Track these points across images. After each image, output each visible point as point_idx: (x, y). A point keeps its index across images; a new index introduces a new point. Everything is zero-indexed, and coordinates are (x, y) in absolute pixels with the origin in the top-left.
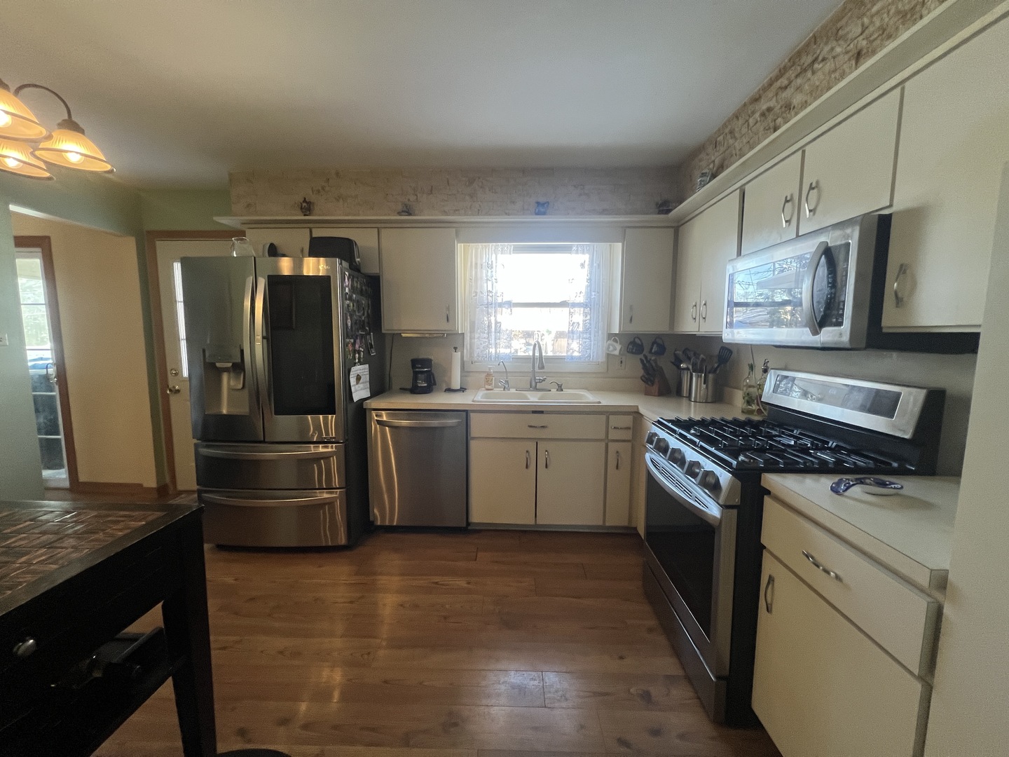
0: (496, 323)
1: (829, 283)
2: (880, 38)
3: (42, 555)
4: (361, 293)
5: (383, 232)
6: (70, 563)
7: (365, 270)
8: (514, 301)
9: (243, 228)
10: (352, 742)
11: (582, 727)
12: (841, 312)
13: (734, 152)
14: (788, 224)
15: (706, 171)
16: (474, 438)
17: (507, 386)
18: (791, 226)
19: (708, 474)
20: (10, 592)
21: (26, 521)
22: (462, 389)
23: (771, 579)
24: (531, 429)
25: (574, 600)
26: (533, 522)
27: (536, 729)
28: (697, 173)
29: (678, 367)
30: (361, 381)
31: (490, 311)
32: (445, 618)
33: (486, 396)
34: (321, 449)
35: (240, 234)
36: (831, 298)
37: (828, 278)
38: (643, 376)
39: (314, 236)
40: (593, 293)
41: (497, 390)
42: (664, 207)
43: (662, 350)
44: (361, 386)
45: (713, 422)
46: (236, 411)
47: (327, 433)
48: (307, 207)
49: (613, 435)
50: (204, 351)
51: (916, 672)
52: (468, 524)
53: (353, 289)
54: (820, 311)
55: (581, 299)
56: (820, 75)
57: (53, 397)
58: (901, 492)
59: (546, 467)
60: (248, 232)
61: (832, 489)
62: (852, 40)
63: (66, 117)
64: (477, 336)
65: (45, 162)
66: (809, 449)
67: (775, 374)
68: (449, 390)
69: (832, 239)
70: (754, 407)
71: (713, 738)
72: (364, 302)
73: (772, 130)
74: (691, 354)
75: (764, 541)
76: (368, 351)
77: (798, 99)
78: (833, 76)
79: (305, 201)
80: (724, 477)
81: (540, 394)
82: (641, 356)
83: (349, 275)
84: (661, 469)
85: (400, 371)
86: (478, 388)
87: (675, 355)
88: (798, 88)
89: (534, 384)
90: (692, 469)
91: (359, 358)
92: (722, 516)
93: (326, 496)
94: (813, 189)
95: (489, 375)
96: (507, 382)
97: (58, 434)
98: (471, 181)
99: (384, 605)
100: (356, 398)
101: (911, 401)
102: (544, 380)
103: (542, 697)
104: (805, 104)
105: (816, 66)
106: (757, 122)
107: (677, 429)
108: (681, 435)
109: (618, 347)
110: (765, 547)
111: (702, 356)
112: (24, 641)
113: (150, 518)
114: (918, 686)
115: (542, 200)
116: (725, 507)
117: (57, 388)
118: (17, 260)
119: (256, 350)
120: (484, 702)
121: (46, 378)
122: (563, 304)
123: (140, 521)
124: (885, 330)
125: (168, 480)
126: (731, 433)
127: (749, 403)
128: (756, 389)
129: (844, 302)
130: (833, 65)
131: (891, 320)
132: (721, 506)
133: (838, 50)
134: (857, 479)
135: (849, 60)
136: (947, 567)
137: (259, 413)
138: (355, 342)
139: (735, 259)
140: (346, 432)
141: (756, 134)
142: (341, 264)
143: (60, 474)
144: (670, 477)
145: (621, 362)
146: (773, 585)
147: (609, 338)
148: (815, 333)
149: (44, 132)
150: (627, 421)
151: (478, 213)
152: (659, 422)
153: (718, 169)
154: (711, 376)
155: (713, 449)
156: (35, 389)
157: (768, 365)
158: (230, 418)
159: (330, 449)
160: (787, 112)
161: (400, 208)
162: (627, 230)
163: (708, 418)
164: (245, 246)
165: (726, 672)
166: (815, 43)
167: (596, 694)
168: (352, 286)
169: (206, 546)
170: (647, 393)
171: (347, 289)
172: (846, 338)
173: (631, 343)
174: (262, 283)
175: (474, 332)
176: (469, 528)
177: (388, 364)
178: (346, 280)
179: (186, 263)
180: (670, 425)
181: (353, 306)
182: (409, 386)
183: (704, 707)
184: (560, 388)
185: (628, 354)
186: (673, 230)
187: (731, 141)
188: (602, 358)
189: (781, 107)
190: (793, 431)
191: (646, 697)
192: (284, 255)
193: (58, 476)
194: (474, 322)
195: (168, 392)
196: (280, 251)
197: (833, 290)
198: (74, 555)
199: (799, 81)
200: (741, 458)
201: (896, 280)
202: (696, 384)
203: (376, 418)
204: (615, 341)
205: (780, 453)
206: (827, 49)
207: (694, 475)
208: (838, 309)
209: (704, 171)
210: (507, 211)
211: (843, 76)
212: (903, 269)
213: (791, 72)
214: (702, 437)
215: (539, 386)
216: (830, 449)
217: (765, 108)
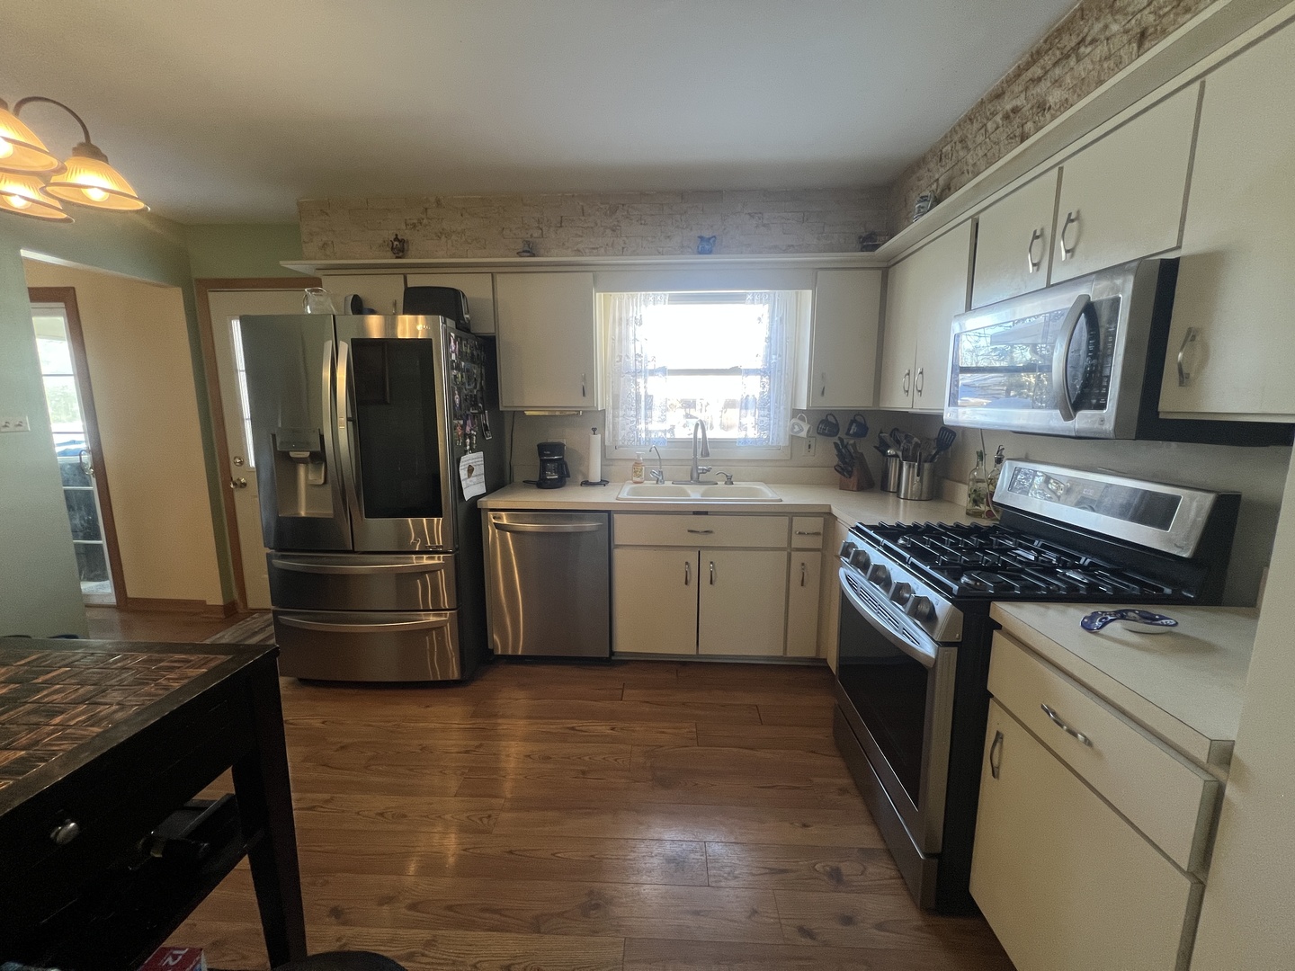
0: (646, 396)
1: (1089, 351)
2: (1174, 11)
3: (82, 713)
4: (472, 359)
5: (499, 278)
6: (117, 725)
7: (476, 329)
8: (670, 367)
9: (319, 274)
10: (470, 925)
11: (755, 912)
12: (1104, 391)
13: (965, 168)
14: (1035, 268)
15: (927, 193)
16: (618, 546)
17: (660, 478)
18: (1039, 272)
19: (920, 600)
20: (43, 764)
21: (60, 667)
22: (603, 482)
23: (999, 736)
24: (693, 534)
25: (746, 751)
26: (694, 652)
27: (697, 913)
28: (914, 196)
29: (884, 453)
30: (474, 473)
31: (638, 380)
32: (584, 773)
33: (634, 492)
34: (425, 561)
35: (314, 283)
36: (1091, 372)
37: (1088, 344)
38: (838, 465)
39: (409, 286)
40: (774, 357)
41: (647, 484)
42: (869, 242)
43: (863, 431)
44: (474, 479)
45: (929, 529)
46: (318, 512)
47: (432, 540)
48: (399, 247)
49: (797, 542)
50: (274, 436)
51: (1185, 867)
52: (612, 653)
53: (461, 355)
54: (1075, 389)
55: (758, 364)
56: (1087, 63)
57: (89, 492)
58: (1175, 629)
59: (711, 583)
60: (325, 280)
61: (1084, 625)
62: (1134, 14)
63: (83, 140)
64: (621, 413)
65: (61, 200)
66: (1055, 567)
67: (1010, 466)
68: (586, 483)
69: (1096, 291)
70: (983, 508)
71: (918, 929)
72: (475, 371)
73: (1018, 139)
74: (901, 437)
75: (991, 687)
76: (482, 436)
77: (1055, 97)
78: (1105, 65)
79: (396, 239)
80: (942, 605)
81: (704, 488)
82: (836, 439)
83: (456, 337)
84: (859, 589)
85: (523, 460)
86: (624, 480)
87: (880, 438)
88: (1056, 81)
89: (695, 475)
90: (899, 594)
91: (471, 444)
92: (937, 656)
93: (432, 619)
94: (1072, 221)
95: (637, 464)
96: (661, 473)
97: (99, 538)
98: (613, 210)
99: (508, 756)
100: (468, 495)
101: (1193, 508)
102: (708, 471)
103: (705, 873)
104: (1066, 104)
105: (1082, 49)
106: (997, 128)
107: (881, 539)
108: (886, 547)
109: (806, 427)
110: (992, 696)
111: (916, 439)
112: (64, 824)
113: (213, 664)
114: (1186, 884)
115: (707, 234)
116: (942, 644)
117: (94, 480)
118: (33, 319)
119: (340, 434)
120: (634, 879)
121: (80, 468)
122: (735, 371)
123: (199, 667)
124: (1161, 416)
125: (236, 596)
126: (952, 545)
127: (976, 502)
128: (985, 485)
129: (1109, 377)
130: (1106, 48)
131: (1172, 402)
132: (936, 642)
133: (1115, 28)
134: (1116, 613)
135: (1130, 42)
136: (1233, 738)
137: (346, 516)
138: (465, 423)
139: (963, 314)
140: (456, 540)
141: (997, 143)
142: (445, 323)
143: (103, 587)
144: (871, 601)
145: (810, 446)
146: (1002, 743)
147: (793, 416)
148: (1068, 417)
149: (56, 163)
150: (817, 524)
151: (623, 252)
152: (857, 528)
153: (943, 191)
154: (927, 466)
155: (927, 569)
156: (66, 483)
157: (1003, 454)
158: (309, 522)
159: (437, 560)
160: (1040, 114)
161: (520, 247)
162: (819, 272)
163: (922, 523)
164: (322, 299)
165: (939, 849)
166: (1082, 19)
167: (773, 871)
168: (459, 350)
169: (282, 681)
170: (843, 487)
171: (453, 355)
172: (1109, 426)
173: (822, 422)
174: (344, 348)
175: (618, 408)
176: (613, 658)
177: (508, 450)
178: (452, 343)
179: (247, 323)
180: (872, 533)
181: (462, 377)
182: (536, 478)
183: (908, 889)
184: (729, 481)
185: (819, 437)
186: (880, 272)
187: (962, 153)
188: (783, 441)
189: (1032, 108)
190: (1033, 542)
191: (836, 876)
192: (373, 312)
193: (101, 590)
194: (618, 396)
195: (232, 486)
196: (366, 306)
197: (1094, 361)
198: (120, 716)
199: (1057, 71)
200: (964, 579)
201: (1181, 349)
202: (907, 477)
203: (494, 521)
204: (802, 419)
205: (1015, 574)
206: (1098, 26)
207: (903, 601)
208: (1100, 387)
209: (924, 194)
210: (661, 250)
211: (1119, 65)
212: (1192, 336)
213: (1046, 58)
214: (913, 550)
215: (702, 478)
216: (1081, 567)
217: (1008, 107)
